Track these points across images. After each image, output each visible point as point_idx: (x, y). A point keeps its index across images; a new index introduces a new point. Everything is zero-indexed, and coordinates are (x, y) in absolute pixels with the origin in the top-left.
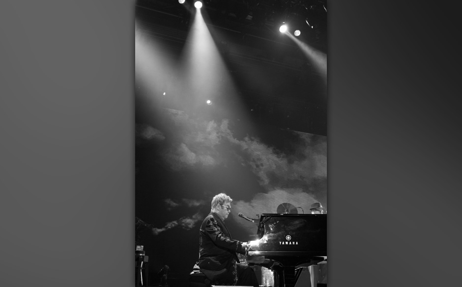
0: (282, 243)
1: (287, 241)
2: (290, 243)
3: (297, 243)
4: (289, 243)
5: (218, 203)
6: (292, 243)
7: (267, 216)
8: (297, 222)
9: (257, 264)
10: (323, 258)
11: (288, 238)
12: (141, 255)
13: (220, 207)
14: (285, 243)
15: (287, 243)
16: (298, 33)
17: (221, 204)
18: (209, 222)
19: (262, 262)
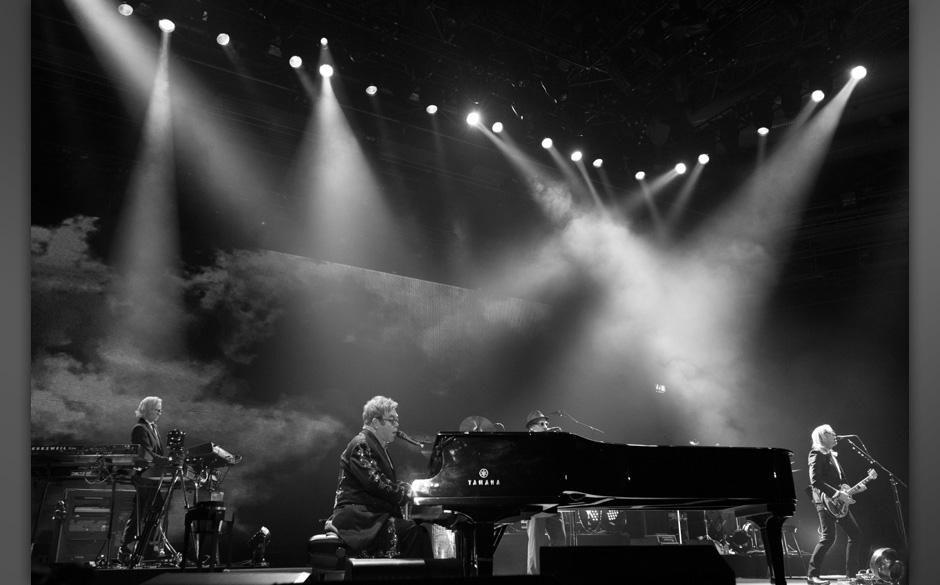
0: (472, 482)
1: (481, 479)
2: (487, 483)
3: (498, 482)
4: (484, 483)
6: (489, 482)
7: (448, 437)
8: (499, 446)
9: (428, 521)
10: (542, 507)
11: (484, 473)
12: (219, 508)
13: (379, 423)
14: (477, 483)
15: (481, 482)
16: (498, 127)
18: (357, 449)
19: (437, 517)
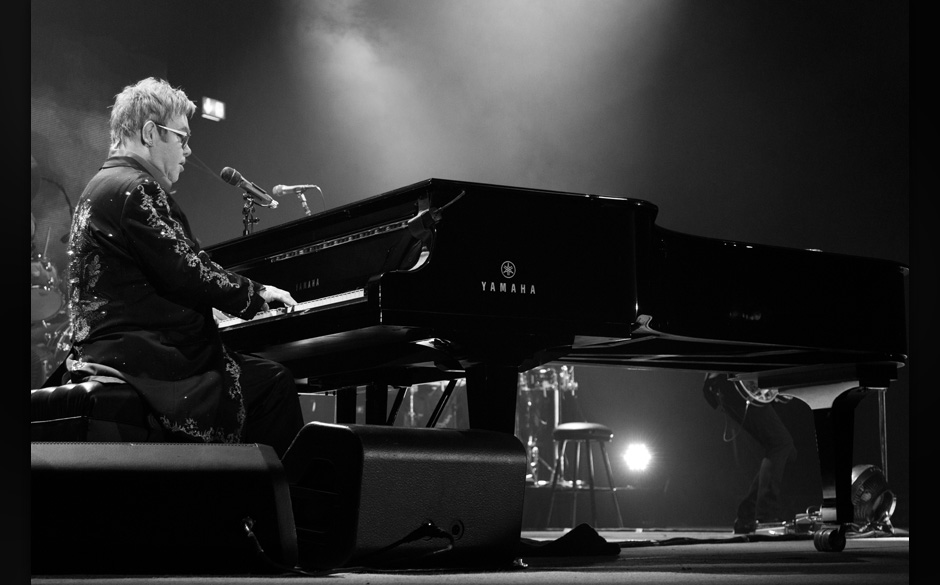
0: (488, 286)
1: (504, 280)
2: (514, 289)
3: (533, 290)
4: (509, 287)
5: (144, 117)
6: (518, 288)
11: (508, 270)
13: (155, 134)
14: (497, 287)
15: (503, 287)
17: (159, 123)
